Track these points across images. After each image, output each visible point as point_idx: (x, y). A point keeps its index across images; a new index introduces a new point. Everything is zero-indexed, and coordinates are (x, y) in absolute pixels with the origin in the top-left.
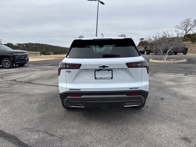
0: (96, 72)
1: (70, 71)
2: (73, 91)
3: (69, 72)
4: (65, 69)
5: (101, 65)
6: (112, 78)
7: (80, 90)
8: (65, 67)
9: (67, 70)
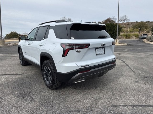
0: (97, 49)
1: (81, 50)
2: (84, 67)
3: (79, 52)
4: (75, 49)
5: (102, 43)
6: (105, 53)
7: (89, 65)
8: (75, 48)
9: (77, 50)
